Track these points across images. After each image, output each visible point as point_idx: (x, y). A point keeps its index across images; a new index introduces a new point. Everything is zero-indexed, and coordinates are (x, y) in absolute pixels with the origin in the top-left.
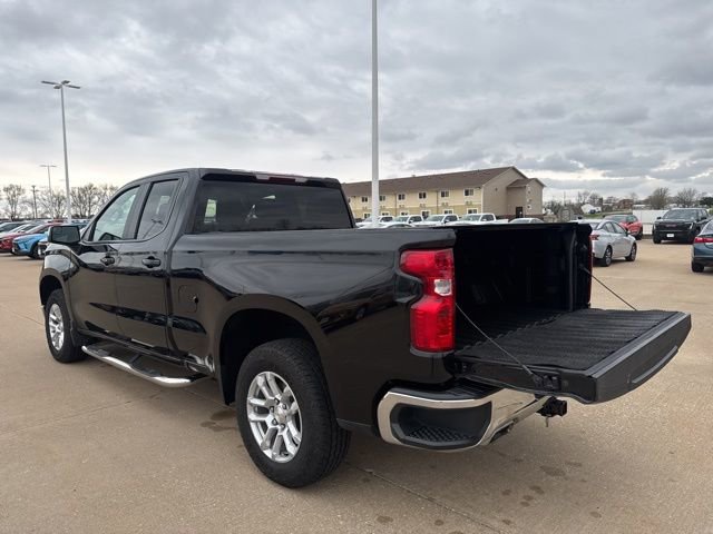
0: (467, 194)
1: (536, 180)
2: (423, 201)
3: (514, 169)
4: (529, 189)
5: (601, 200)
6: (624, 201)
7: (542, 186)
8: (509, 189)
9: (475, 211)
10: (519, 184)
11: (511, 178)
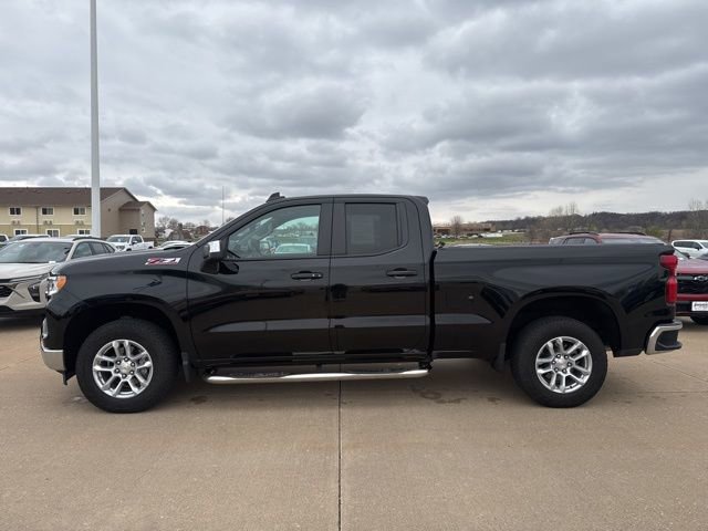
0: (76, 212)
1: (149, 204)
3: (125, 190)
4: (142, 212)
6: (201, 227)
7: (154, 209)
8: (121, 210)
11: (123, 199)
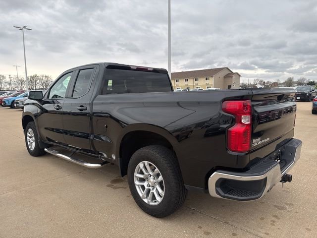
0: (206, 79)
1: (237, 74)
2: (187, 83)
3: (227, 68)
4: (234, 77)
5: (264, 82)
6: (274, 83)
7: (240, 76)
8: (225, 77)
9: (210, 87)
10: (229, 75)
11: (226, 72)
